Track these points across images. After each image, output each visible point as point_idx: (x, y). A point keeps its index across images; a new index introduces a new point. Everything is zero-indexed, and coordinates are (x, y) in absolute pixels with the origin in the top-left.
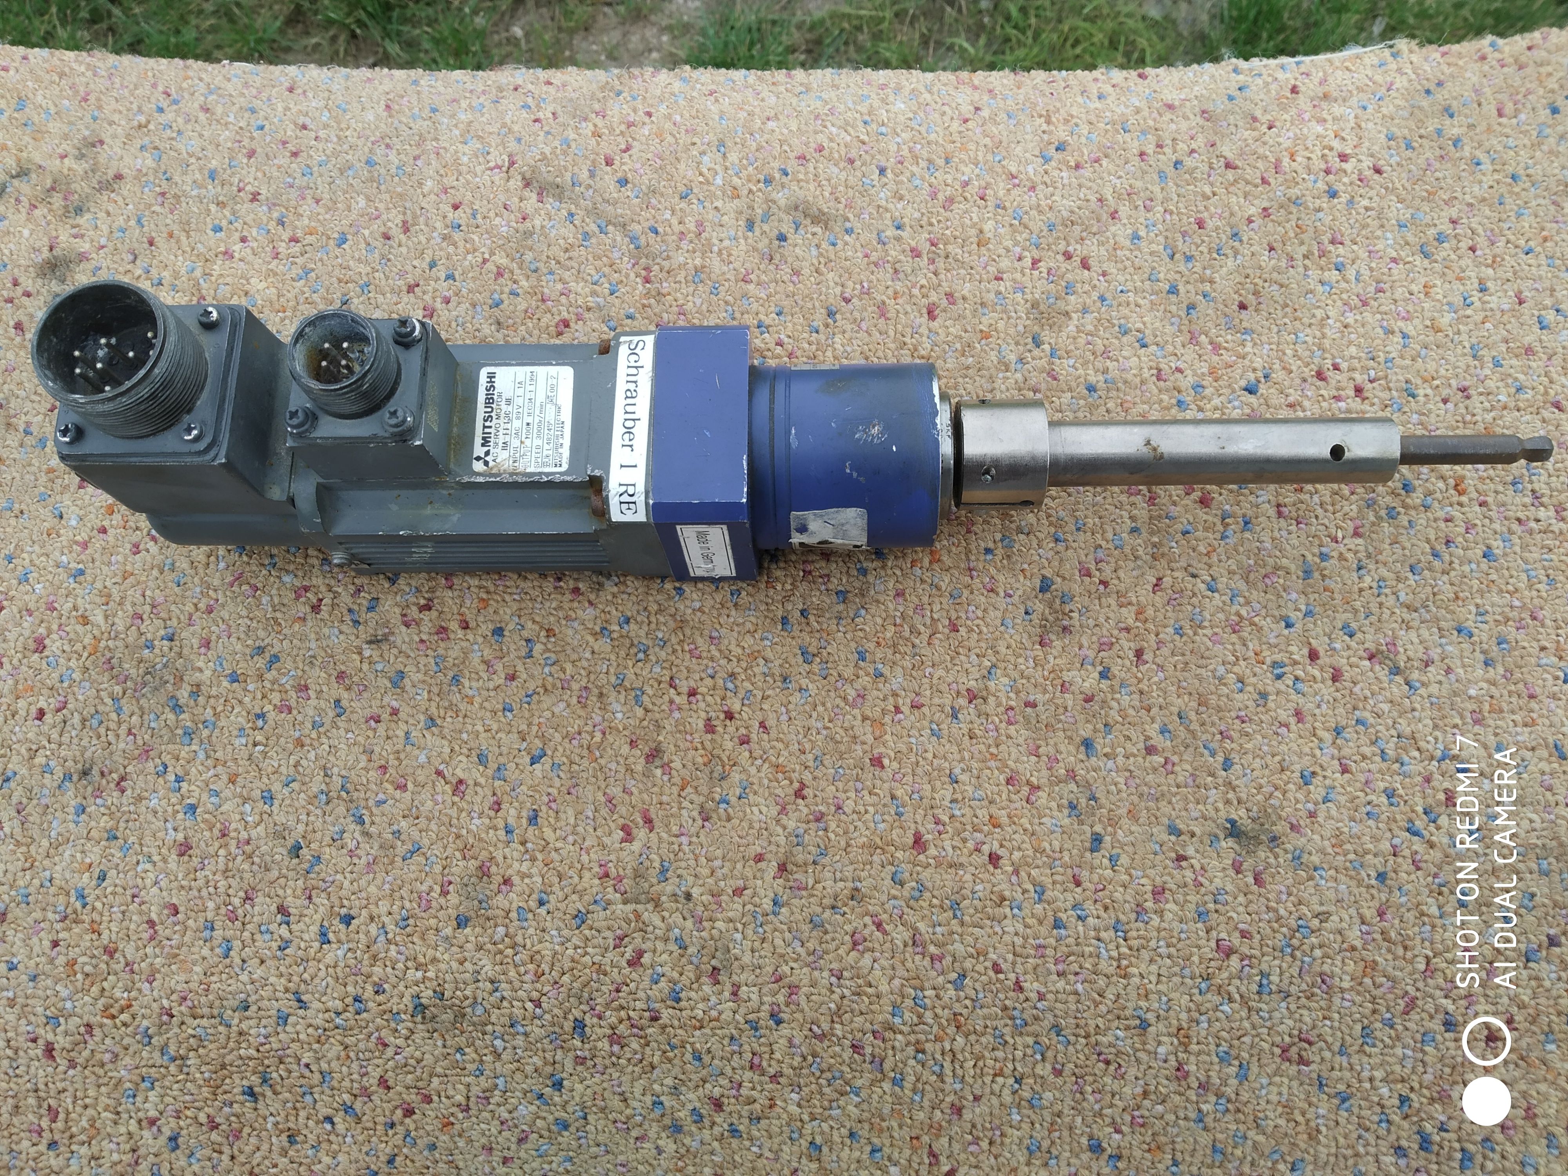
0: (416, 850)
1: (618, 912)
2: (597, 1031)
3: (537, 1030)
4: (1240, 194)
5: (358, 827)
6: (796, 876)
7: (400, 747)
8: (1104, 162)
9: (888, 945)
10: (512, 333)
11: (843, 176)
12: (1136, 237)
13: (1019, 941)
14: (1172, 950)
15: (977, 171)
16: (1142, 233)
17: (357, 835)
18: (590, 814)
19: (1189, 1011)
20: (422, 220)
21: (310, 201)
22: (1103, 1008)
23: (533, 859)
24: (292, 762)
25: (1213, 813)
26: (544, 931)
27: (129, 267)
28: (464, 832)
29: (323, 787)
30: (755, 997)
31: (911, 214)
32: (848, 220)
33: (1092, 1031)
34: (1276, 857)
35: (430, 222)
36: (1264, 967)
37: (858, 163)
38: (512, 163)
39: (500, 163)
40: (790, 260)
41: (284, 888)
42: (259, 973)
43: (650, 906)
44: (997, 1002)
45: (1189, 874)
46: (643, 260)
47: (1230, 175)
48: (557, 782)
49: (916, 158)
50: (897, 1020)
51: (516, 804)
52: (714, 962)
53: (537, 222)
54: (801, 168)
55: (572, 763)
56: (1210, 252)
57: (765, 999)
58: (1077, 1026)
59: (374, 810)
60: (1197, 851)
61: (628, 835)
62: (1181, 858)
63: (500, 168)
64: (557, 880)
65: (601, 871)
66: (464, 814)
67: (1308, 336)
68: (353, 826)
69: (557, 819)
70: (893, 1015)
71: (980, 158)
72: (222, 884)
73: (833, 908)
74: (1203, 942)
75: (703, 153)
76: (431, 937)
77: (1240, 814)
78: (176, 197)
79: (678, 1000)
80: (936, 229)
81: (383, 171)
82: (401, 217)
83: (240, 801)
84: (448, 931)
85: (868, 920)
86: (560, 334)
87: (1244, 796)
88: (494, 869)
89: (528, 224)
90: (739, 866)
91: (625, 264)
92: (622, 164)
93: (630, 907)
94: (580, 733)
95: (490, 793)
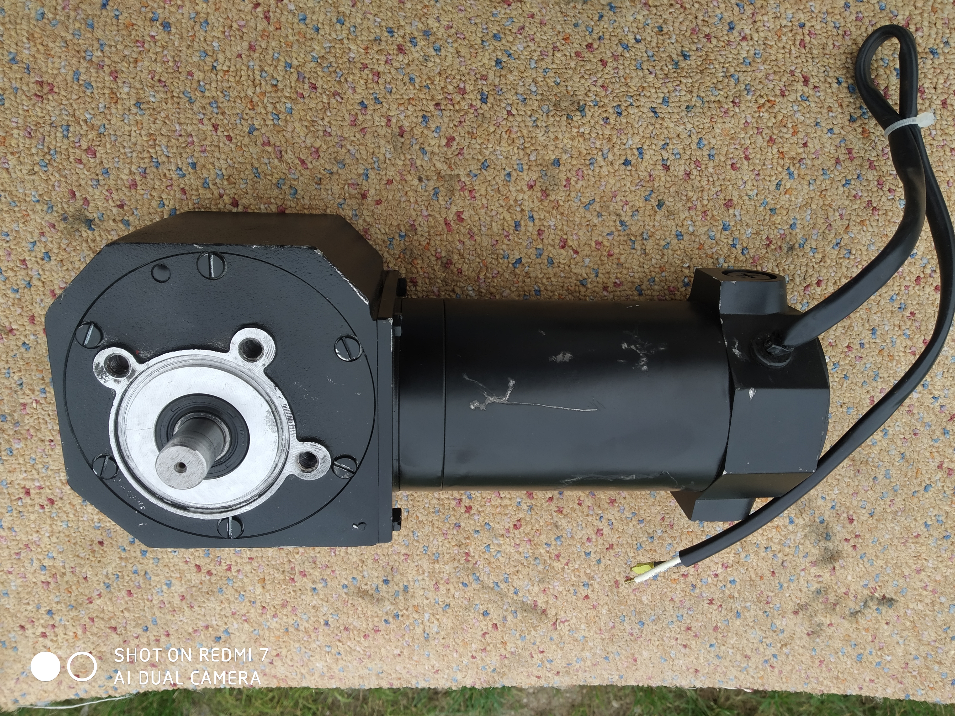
0: (587, 206)
1: (462, 170)
2: (473, 97)
3: (509, 96)
4: (106, 612)
5: (623, 219)
6: (355, 192)
7: (601, 267)
8: (190, 630)
9: (297, 152)
10: (548, 520)
11: (350, 620)
12: (169, 585)
13: (217, 155)
14: (122, 151)
15: (268, 624)
16: (165, 587)
17: (623, 214)
18: (483, 228)
19: (111, 114)
20: (607, 589)
21: (677, 600)
22: (163, 114)
23: (516, 201)
24: (666, 257)
25: (102, 234)
26: (507, 158)
27: (786, 558)
28: (559, 217)
29: (645, 242)
30: (377, 119)
31: (308, 598)
32: (346, 593)
33: (169, 101)
34: (63, 207)
35: (602, 587)
36: (66, 141)
37: (342, 628)
38: (554, 624)
39: (562, 625)
40: (380, 568)
41: (667, 181)
42: (680, 129)
43: (443, 173)
44: (228, 117)
45: (115, 197)
46: (470, 566)
47: (113, 623)
48: (504, 247)
49: (306, 631)
50: (288, 105)
51: (529, 234)
52: (403, 140)
53: (536, 588)
54: (376, 624)
55: (497, 259)
56: (123, 576)
57: (370, 118)
58: (178, 104)
59: (614, 229)
60: (111, 210)
61: (459, 215)
62: (121, 206)
63: (561, 622)
64: (501, 189)
65: (473, 194)
66: (559, 228)
67: (60, 526)
68: (626, 219)
69: (503, 225)
70: (291, 108)
71: (267, 632)
72: (704, 183)
73: (332, 173)
74: (104, 156)
75: (437, 633)
76: (575, 153)
77: (86, 233)
78: (760, 602)
79: (424, 116)
80: (291, 589)
81: (633, 618)
82: (620, 590)
83: (696, 233)
84: (565, 157)
85: (310, 166)
86: (519, 521)
87: (84, 244)
88: (539, 194)
89: (542, 587)
90: (390, 197)
91: (481, 564)
92: (487, 625)
93: (455, 172)
94: (493, 277)
95: (545, 241)
